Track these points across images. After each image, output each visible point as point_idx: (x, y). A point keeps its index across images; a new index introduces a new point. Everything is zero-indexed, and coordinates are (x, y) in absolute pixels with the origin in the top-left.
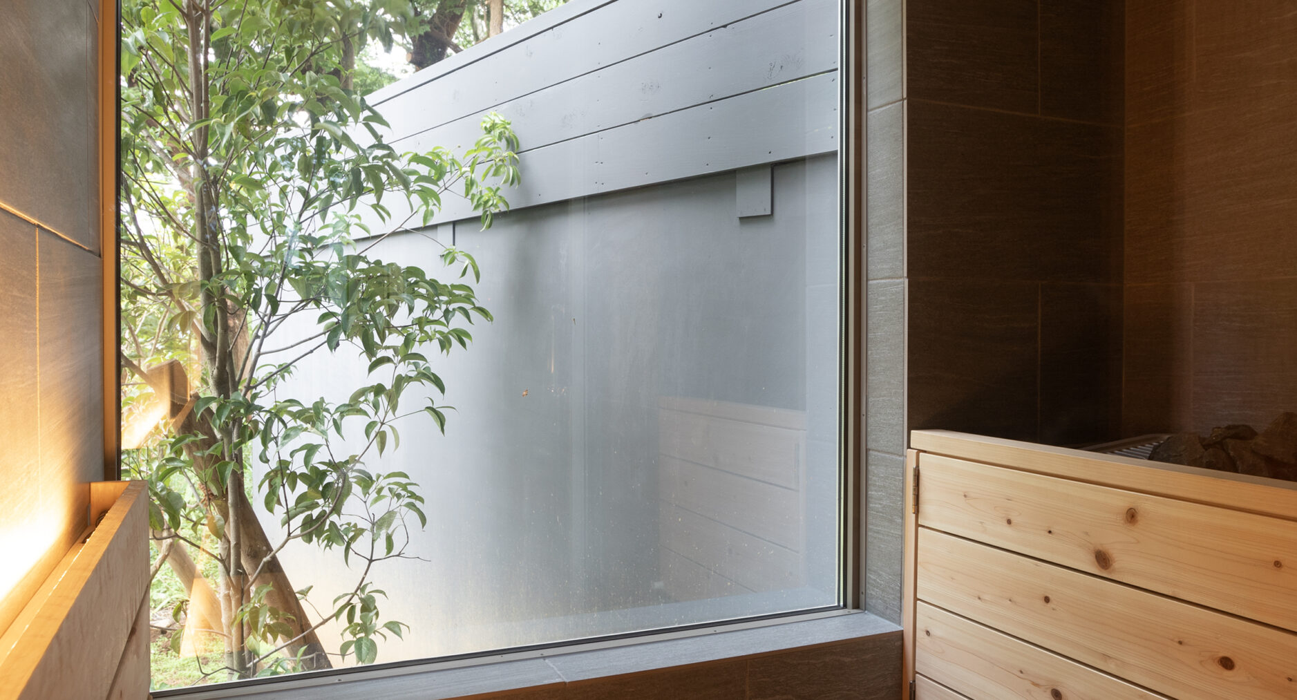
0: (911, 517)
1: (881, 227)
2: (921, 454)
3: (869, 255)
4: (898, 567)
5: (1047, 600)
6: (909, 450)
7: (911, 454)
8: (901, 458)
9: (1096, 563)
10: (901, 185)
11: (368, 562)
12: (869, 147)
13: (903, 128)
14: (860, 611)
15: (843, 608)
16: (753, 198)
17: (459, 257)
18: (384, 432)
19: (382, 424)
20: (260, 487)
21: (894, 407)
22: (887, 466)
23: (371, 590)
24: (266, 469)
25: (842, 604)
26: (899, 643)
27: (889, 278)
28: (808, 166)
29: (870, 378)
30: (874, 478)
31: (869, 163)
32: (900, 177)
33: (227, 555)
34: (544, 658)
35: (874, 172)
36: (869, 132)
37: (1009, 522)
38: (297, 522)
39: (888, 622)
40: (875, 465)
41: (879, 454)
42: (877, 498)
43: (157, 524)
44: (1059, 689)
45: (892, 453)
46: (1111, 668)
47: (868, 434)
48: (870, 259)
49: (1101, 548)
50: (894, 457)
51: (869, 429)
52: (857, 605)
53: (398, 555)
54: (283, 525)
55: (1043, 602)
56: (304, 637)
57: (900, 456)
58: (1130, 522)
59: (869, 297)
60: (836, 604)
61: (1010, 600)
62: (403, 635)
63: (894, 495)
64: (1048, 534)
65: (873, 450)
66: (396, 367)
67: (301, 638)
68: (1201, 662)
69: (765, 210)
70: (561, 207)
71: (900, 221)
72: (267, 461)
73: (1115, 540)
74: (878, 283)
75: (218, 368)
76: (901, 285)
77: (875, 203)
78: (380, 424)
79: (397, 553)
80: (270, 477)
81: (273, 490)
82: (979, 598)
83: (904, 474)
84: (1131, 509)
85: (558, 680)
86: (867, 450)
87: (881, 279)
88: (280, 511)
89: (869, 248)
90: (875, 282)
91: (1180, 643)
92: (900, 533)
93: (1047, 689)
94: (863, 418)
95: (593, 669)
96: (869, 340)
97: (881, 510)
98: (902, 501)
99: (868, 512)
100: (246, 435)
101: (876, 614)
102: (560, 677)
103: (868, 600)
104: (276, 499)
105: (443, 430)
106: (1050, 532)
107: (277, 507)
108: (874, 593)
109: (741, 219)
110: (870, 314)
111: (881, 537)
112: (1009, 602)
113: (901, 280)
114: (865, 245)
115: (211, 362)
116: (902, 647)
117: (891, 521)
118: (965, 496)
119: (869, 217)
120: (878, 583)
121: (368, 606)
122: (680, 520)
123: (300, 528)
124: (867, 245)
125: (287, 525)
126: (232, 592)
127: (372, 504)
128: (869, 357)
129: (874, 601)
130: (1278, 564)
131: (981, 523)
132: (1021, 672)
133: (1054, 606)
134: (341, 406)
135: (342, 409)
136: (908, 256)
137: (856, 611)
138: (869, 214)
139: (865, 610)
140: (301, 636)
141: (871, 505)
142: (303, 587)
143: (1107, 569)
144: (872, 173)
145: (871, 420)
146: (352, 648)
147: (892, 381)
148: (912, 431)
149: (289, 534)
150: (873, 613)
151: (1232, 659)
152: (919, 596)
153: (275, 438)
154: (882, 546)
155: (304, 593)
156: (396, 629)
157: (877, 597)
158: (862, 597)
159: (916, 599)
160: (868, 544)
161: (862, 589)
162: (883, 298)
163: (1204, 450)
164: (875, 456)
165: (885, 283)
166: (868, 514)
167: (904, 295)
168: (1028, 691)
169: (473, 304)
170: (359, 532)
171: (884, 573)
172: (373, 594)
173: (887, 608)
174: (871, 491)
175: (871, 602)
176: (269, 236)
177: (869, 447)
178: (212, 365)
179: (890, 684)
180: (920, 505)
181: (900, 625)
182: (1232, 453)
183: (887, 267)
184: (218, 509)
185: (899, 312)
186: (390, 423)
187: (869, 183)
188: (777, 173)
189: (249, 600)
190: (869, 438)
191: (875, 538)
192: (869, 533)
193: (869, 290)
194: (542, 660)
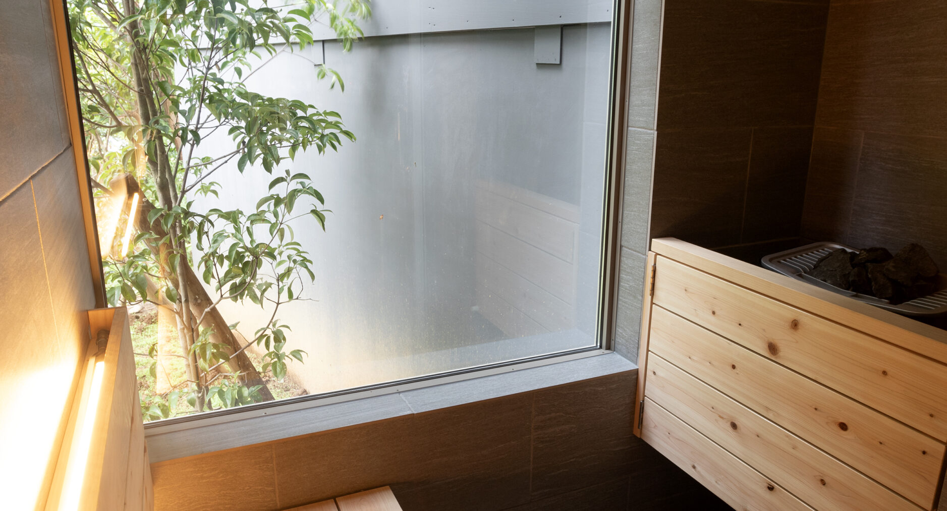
0: (648, 298)
1: (640, 89)
2: (658, 256)
3: (630, 108)
4: (637, 328)
5: (734, 367)
6: (650, 252)
7: (651, 255)
8: (644, 257)
9: (768, 350)
10: (656, 61)
11: (276, 304)
12: (634, 26)
13: (661, 16)
14: (611, 352)
15: (599, 349)
16: (547, 50)
17: (328, 73)
18: (283, 229)
19: (281, 224)
20: (199, 267)
21: (642, 221)
22: (634, 260)
23: (280, 325)
24: (202, 254)
25: (599, 344)
26: (635, 376)
27: (644, 128)
28: (588, 30)
29: (626, 197)
30: (625, 266)
31: (634, 38)
32: (657, 54)
33: (180, 310)
34: (399, 393)
35: (637, 46)
36: (635, 14)
37: (714, 313)
38: (227, 287)
39: (628, 361)
40: (626, 257)
41: (629, 250)
42: (626, 281)
43: (131, 297)
44: (736, 423)
45: (638, 252)
46: (771, 416)
47: (622, 235)
48: (630, 111)
49: (772, 342)
50: (640, 254)
51: (623, 232)
52: (608, 348)
53: (297, 299)
54: (217, 291)
55: (730, 368)
56: (237, 355)
57: (643, 255)
58: (793, 329)
59: (628, 139)
60: (595, 345)
61: (710, 363)
62: (303, 360)
63: (638, 280)
64: (738, 326)
65: (625, 247)
66: (288, 184)
67: (235, 356)
68: (827, 423)
69: (555, 59)
70: (403, 39)
71: (655, 87)
72: (202, 249)
73: (782, 338)
74: (636, 130)
75: (160, 177)
76: (652, 135)
77: (637, 70)
78: (279, 224)
79: (296, 298)
80: (206, 260)
81: (208, 270)
82: (690, 358)
83: (645, 268)
84: (795, 320)
85: (409, 412)
86: (621, 246)
87: (638, 127)
88: (214, 282)
89: (630, 103)
90: (633, 129)
91: (816, 409)
92: (640, 306)
93: (728, 421)
94: (620, 224)
95: (431, 403)
96: (626, 170)
97: (628, 288)
98: (643, 285)
99: (620, 287)
100: (186, 231)
101: (622, 355)
102: (410, 409)
103: (616, 345)
104: (210, 275)
105: (324, 229)
106: (740, 325)
107: (212, 280)
108: (620, 341)
109: (537, 64)
110: (628, 152)
111: (627, 306)
112: (709, 364)
113: (652, 131)
114: (628, 100)
115: (155, 173)
116: (637, 379)
117: (635, 297)
118: (686, 290)
119: (632, 80)
120: (623, 335)
121: (279, 338)
122: (490, 296)
123: (229, 292)
124: (629, 101)
125: (220, 290)
126: (186, 331)
127: (276, 267)
128: (626, 182)
129: (620, 346)
130: (885, 373)
131: (695, 310)
132: (713, 408)
133: (738, 372)
134: (252, 215)
135: (253, 218)
136: (658, 115)
137: (608, 351)
138: (632, 77)
139: (614, 351)
140: (235, 354)
141: (622, 284)
142: (234, 323)
143: (775, 355)
144: (635, 46)
145: (625, 227)
146: (270, 368)
147: (641, 202)
148: (653, 239)
149: (222, 296)
150: (620, 354)
151: (847, 424)
152: (650, 349)
153: (207, 233)
154: (628, 312)
155: (234, 326)
156: (299, 357)
157: (623, 345)
158: (613, 342)
159: (648, 351)
160: (619, 309)
161: (613, 338)
162: (638, 142)
163: (851, 268)
164: (626, 251)
165: (641, 131)
166: (620, 289)
167: (653, 143)
168: (716, 420)
169: (341, 129)
170: (269, 285)
171: (628, 330)
172: (282, 329)
173: (628, 352)
174: (623, 274)
175: (618, 347)
176: (187, 68)
177: (623, 244)
178: (155, 175)
179: (628, 402)
180: (655, 291)
181: (636, 364)
182: (870, 276)
183: (642, 120)
184: (171, 281)
185: (649, 154)
186: (287, 223)
187: (633, 54)
188: (565, 32)
189: (198, 336)
190: (622, 238)
191: (623, 306)
192: (620, 302)
193: (629, 134)
194: (398, 394)
